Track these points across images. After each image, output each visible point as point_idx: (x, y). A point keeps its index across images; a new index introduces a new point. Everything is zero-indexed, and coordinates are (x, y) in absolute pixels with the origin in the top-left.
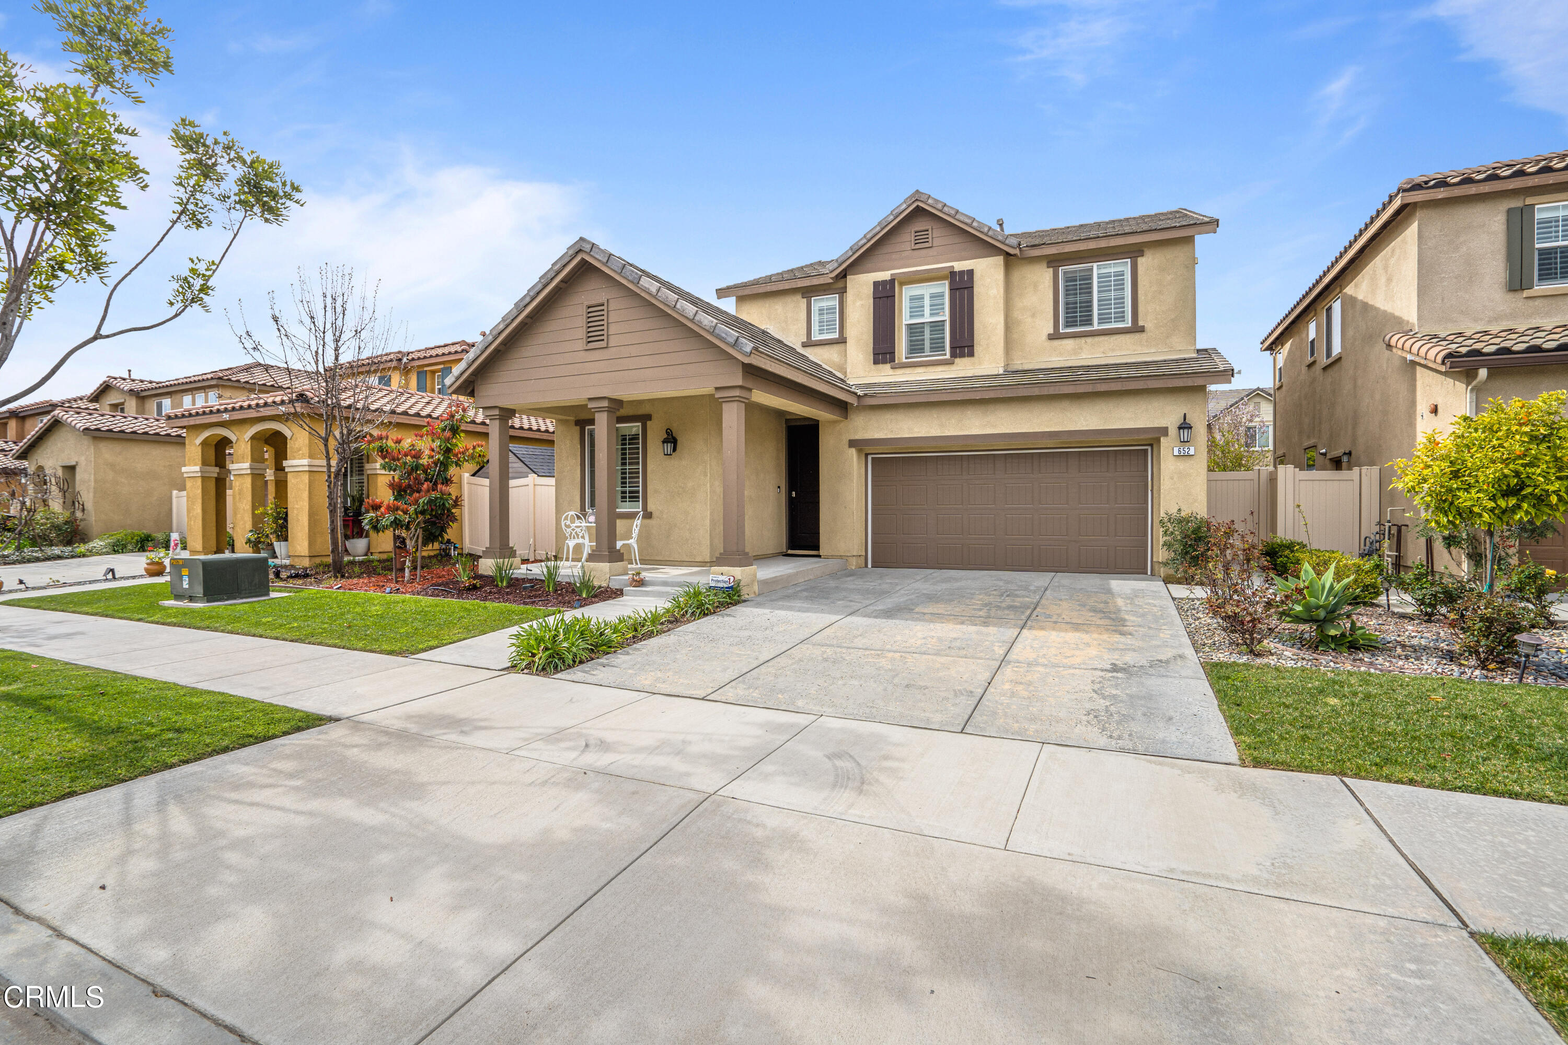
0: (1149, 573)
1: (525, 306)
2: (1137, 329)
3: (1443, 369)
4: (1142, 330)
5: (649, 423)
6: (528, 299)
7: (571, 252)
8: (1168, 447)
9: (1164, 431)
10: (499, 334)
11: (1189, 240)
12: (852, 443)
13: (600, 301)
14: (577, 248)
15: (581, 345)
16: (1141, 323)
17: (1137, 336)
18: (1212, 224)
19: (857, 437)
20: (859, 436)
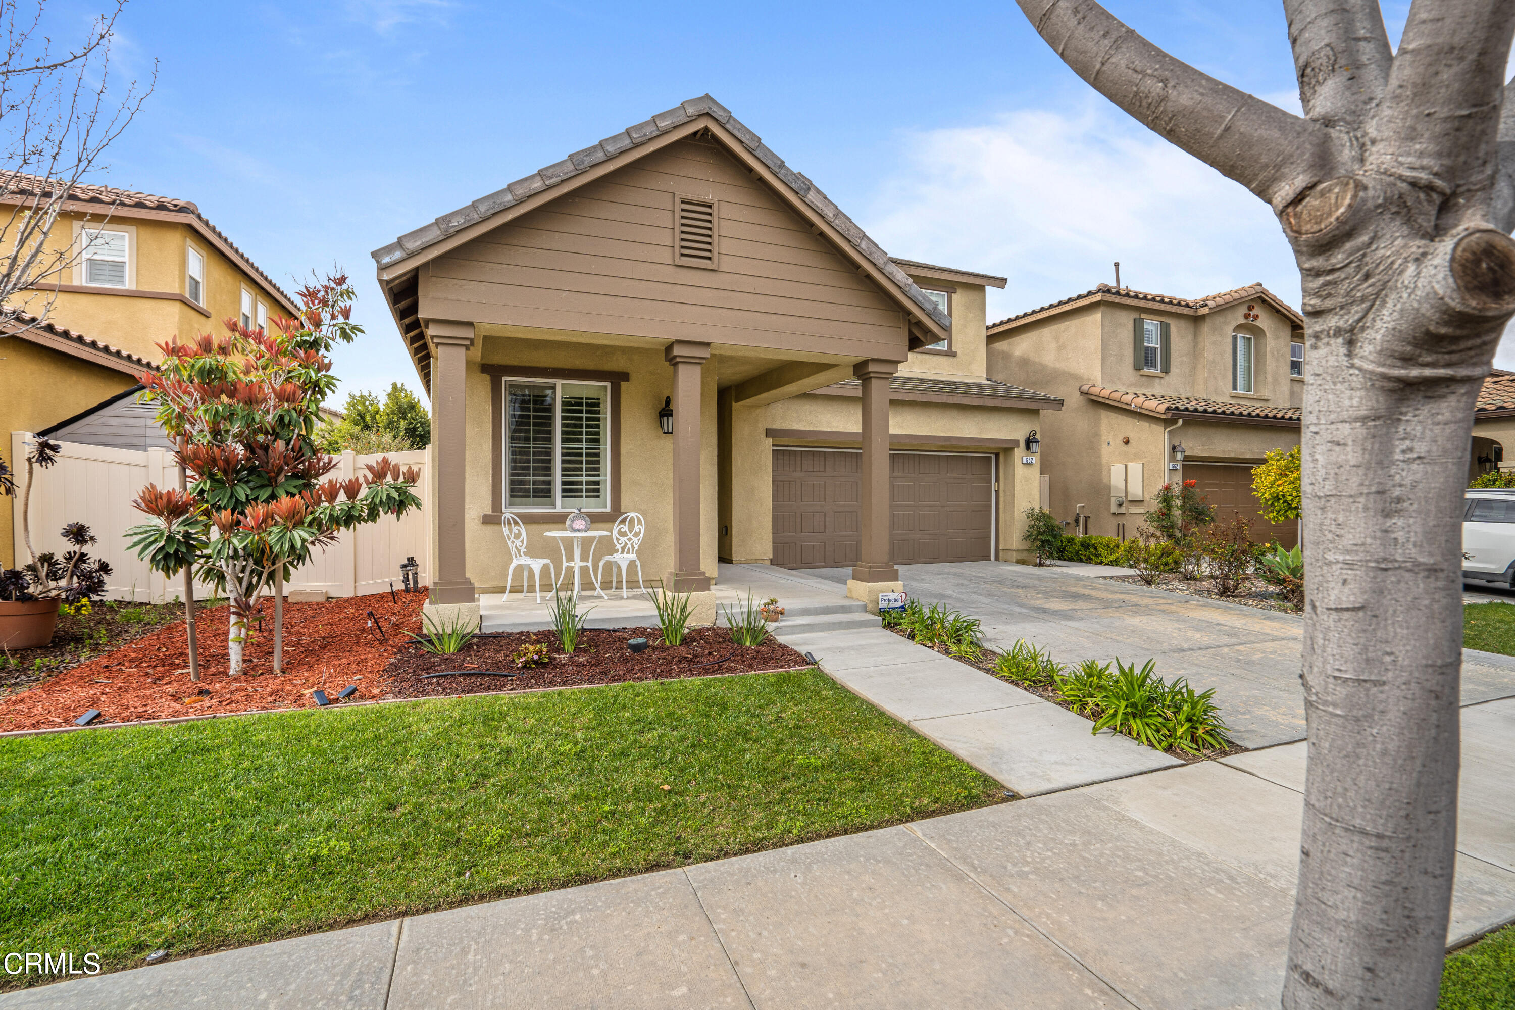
0: (993, 558)
1: (593, 166)
2: (951, 354)
3: (1164, 417)
4: (954, 355)
5: (624, 385)
6: (600, 156)
7: (691, 110)
8: (1019, 454)
9: (1016, 443)
10: (530, 197)
11: (981, 289)
12: (769, 433)
13: (708, 199)
14: (703, 107)
15: (665, 256)
16: (954, 349)
17: (951, 359)
18: (1001, 282)
19: (774, 427)
20: (777, 425)
